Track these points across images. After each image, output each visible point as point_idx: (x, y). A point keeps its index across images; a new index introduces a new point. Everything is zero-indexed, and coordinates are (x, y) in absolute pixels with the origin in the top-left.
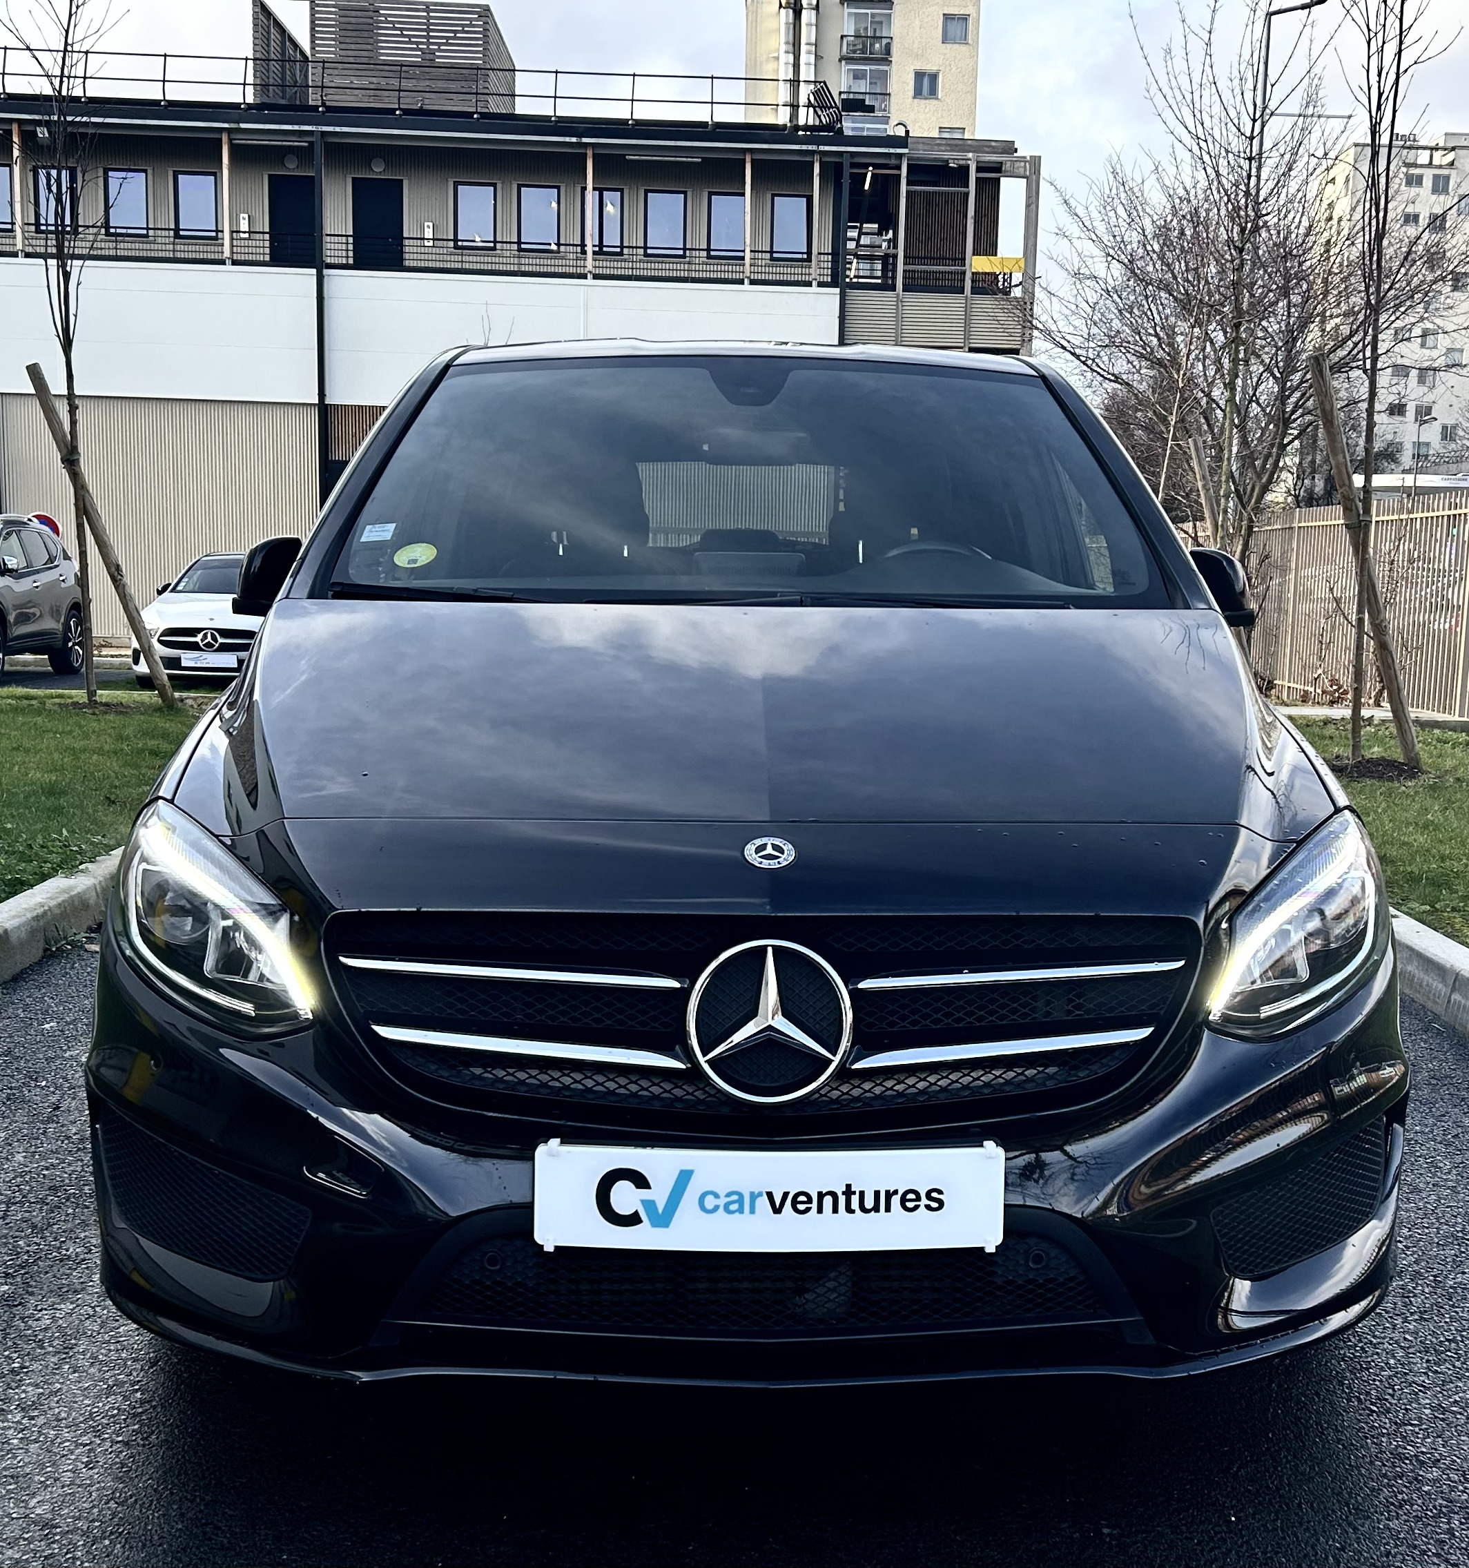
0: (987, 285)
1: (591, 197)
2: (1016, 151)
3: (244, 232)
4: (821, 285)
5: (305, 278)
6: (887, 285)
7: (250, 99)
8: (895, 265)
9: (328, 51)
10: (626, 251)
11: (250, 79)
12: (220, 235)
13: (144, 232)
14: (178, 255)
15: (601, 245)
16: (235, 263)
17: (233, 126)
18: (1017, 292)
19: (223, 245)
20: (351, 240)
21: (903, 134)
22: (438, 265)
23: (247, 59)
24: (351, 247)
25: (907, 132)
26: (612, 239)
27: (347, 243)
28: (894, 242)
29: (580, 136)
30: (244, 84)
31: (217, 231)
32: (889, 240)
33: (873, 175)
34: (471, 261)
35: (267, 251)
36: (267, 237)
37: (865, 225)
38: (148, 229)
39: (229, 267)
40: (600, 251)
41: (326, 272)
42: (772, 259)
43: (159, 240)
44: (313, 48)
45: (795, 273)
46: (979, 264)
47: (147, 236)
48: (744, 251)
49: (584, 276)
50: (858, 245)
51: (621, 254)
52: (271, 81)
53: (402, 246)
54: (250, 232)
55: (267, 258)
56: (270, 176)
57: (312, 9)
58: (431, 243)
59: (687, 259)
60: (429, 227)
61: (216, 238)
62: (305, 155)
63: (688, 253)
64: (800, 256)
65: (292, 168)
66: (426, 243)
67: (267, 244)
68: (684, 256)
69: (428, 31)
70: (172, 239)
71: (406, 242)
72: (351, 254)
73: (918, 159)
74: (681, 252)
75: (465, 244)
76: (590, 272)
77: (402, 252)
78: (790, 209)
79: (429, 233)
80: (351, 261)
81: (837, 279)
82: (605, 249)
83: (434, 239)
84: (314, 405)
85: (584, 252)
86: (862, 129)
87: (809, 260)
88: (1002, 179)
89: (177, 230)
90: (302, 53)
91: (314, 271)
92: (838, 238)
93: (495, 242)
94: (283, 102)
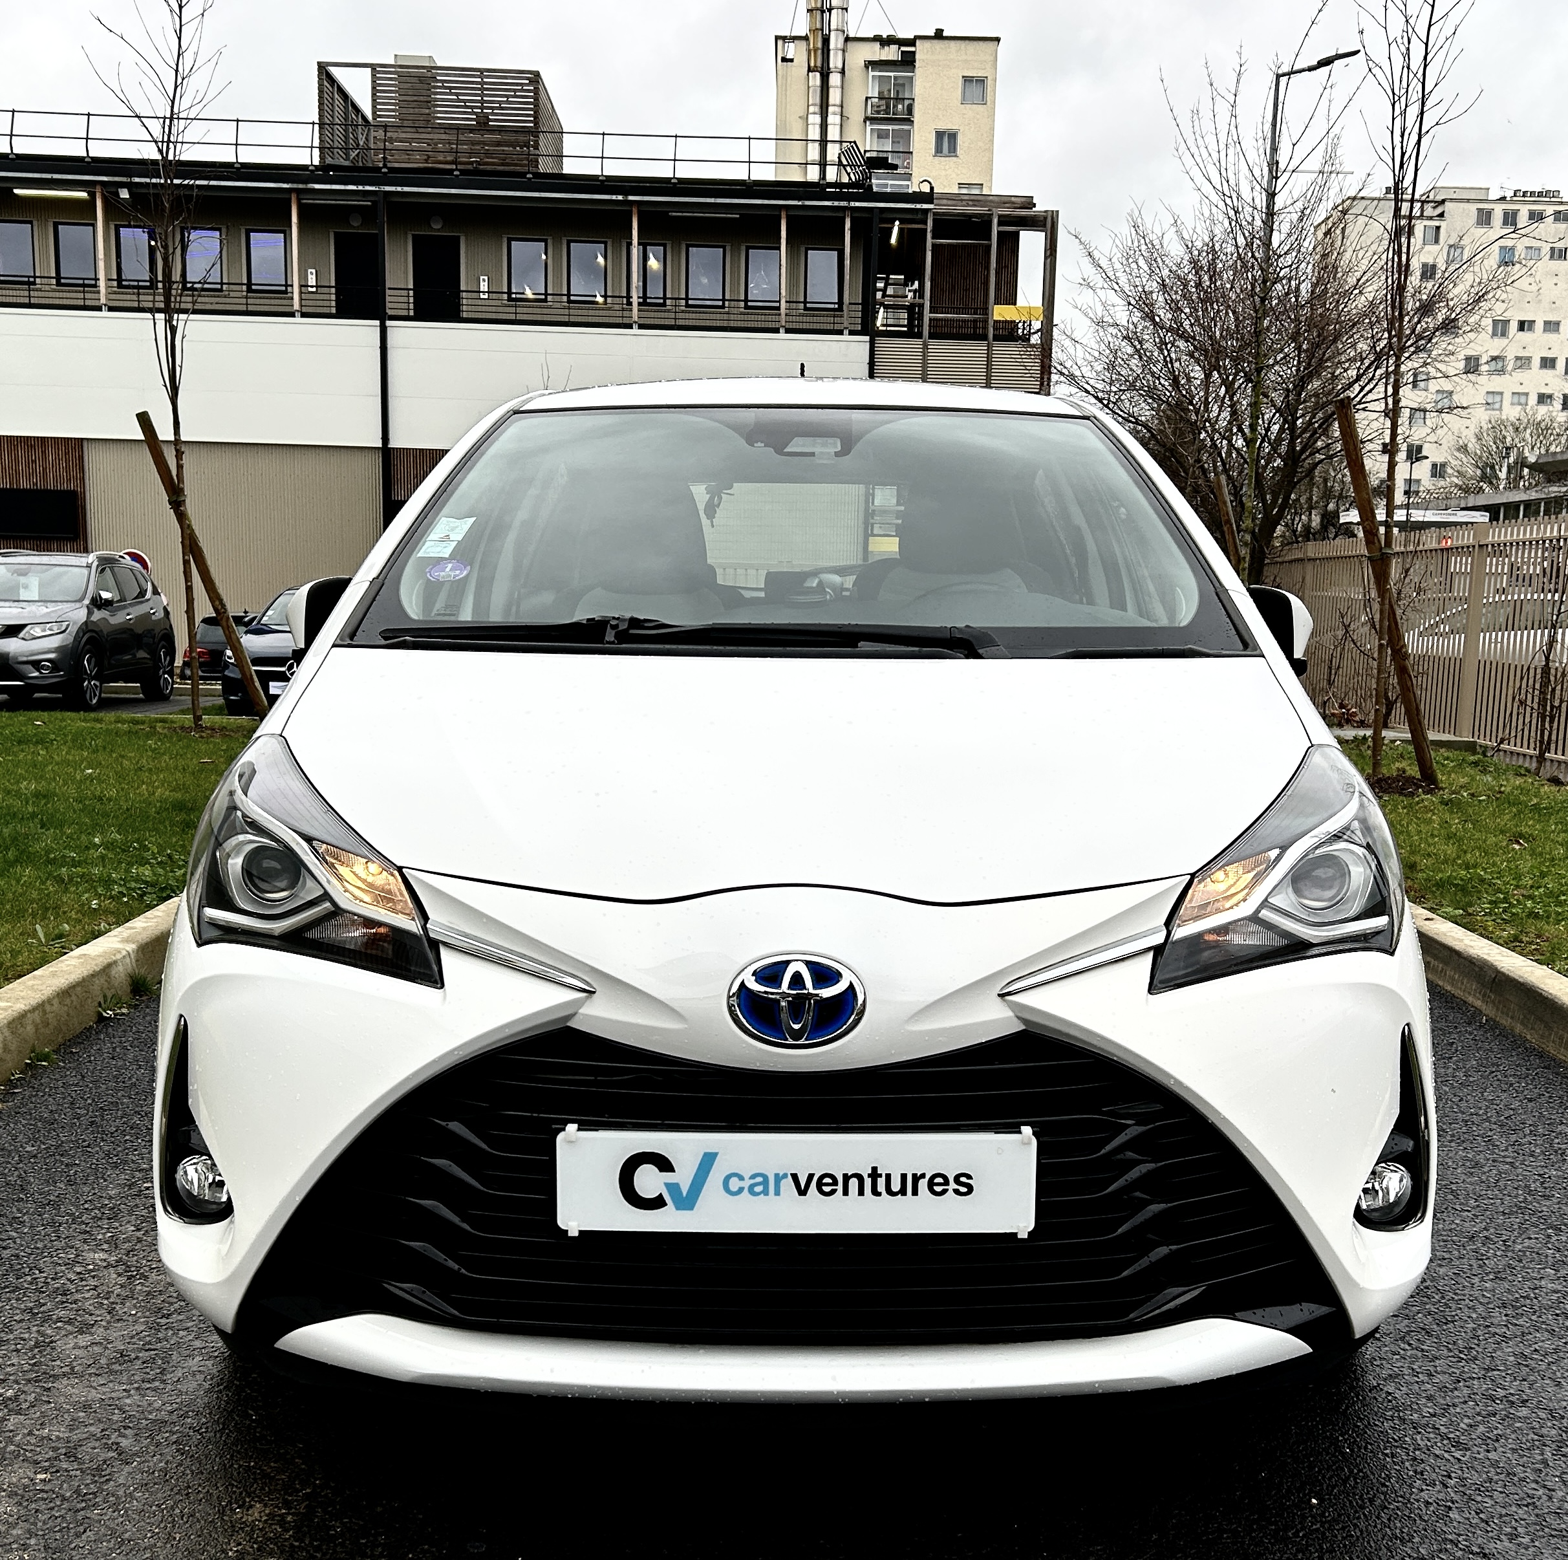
0: (1009, 333)
1: (635, 251)
2: (1034, 205)
3: (312, 287)
4: (852, 333)
5: (367, 330)
6: (912, 332)
7: (316, 162)
8: (921, 314)
9: (389, 115)
10: (668, 302)
11: (316, 143)
12: (289, 289)
13: (219, 286)
14: (251, 308)
15: (645, 297)
16: (304, 315)
17: (301, 186)
18: (1035, 339)
19: (292, 298)
20: (411, 293)
21: (928, 190)
22: (494, 316)
23: (313, 123)
24: (411, 300)
25: (932, 188)
26: (655, 291)
27: (408, 296)
28: (920, 292)
29: (626, 194)
30: (312, 147)
31: (286, 285)
32: (915, 291)
33: (901, 230)
34: (523, 312)
35: (333, 303)
36: (333, 290)
37: (891, 276)
38: (222, 284)
39: (298, 319)
40: (644, 302)
41: (388, 323)
42: (806, 309)
43: (232, 294)
44: (374, 113)
45: (826, 322)
46: (1000, 313)
47: (221, 290)
48: (779, 302)
49: (630, 326)
50: (884, 296)
51: (664, 305)
52: (336, 144)
53: (459, 298)
54: (317, 286)
55: (334, 311)
56: (335, 233)
57: (373, 76)
58: (486, 296)
59: (727, 309)
60: (484, 280)
61: (286, 292)
62: (368, 214)
63: (727, 303)
64: (832, 306)
65: (356, 225)
66: (482, 296)
67: (333, 297)
68: (723, 307)
69: (483, 95)
70: (245, 293)
71: (464, 295)
72: (412, 306)
73: (944, 214)
74: (720, 303)
75: (518, 296)
76: (636, 322)
77: (459, 305)
78: (822, 263)
79: (484, 286)
80: (412, 313)
81: (867, 328)
82: (648, 300)
83: (488, 292)
84: (379, 448)
85: (630, 303)
86: (886, 185)
87: (840, 309)
88: (1021, 233)
89: (249, 284)
90: (364, 118)
91: (377, 323)
92: (868, 290)
93: (546, 294)
94: (347, 163)
